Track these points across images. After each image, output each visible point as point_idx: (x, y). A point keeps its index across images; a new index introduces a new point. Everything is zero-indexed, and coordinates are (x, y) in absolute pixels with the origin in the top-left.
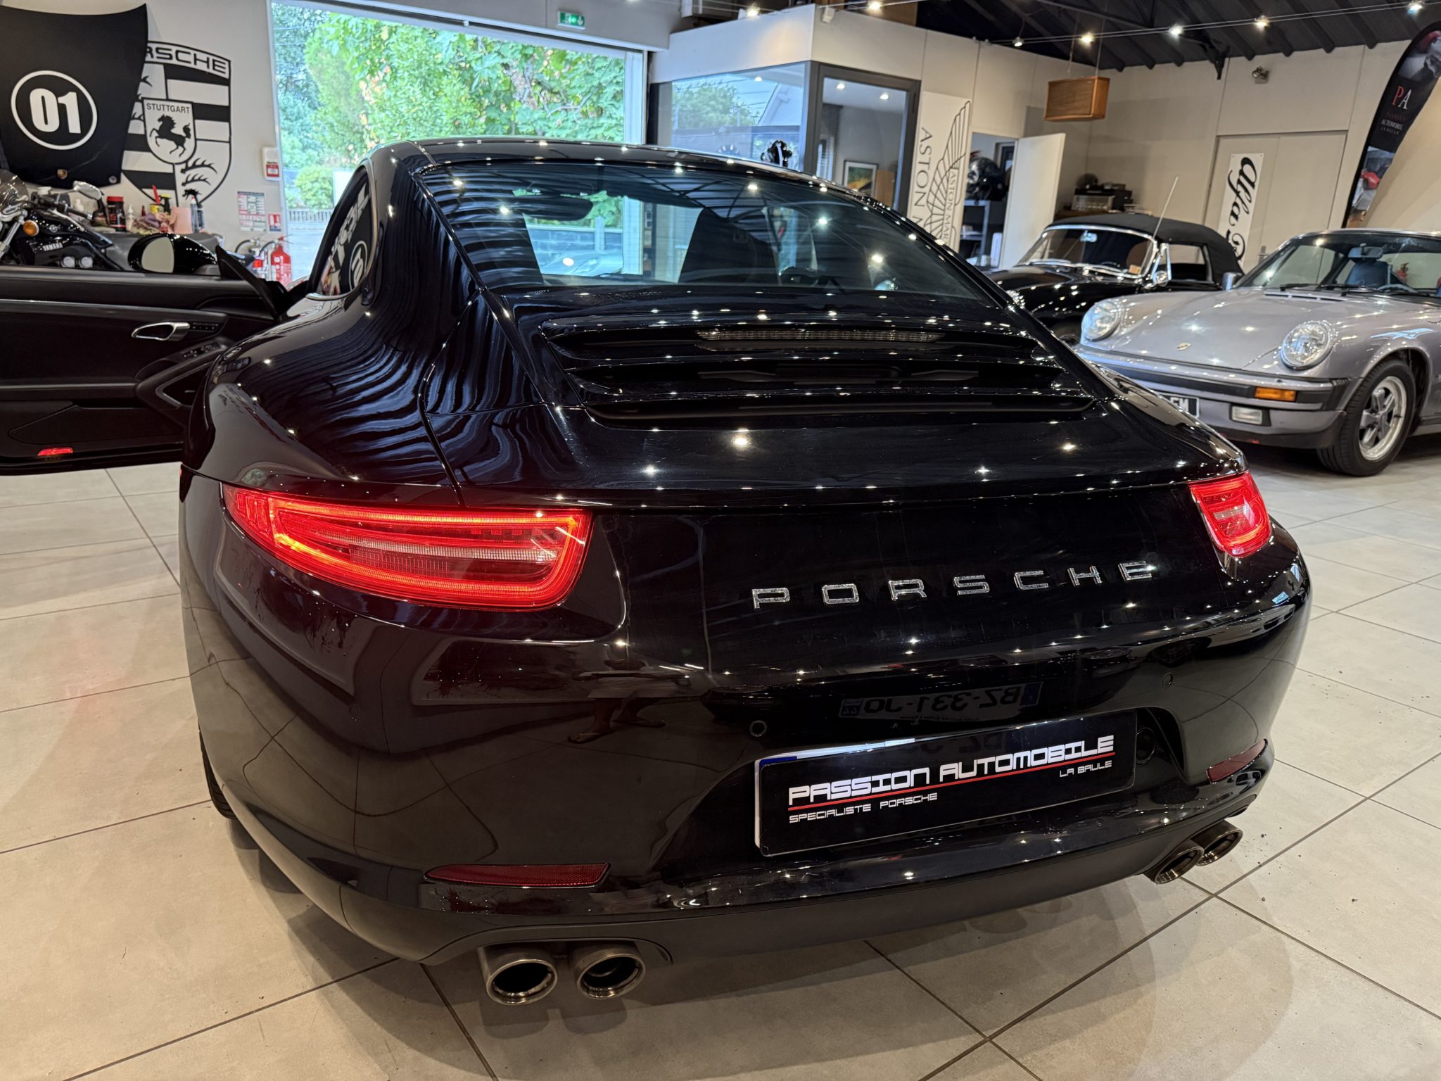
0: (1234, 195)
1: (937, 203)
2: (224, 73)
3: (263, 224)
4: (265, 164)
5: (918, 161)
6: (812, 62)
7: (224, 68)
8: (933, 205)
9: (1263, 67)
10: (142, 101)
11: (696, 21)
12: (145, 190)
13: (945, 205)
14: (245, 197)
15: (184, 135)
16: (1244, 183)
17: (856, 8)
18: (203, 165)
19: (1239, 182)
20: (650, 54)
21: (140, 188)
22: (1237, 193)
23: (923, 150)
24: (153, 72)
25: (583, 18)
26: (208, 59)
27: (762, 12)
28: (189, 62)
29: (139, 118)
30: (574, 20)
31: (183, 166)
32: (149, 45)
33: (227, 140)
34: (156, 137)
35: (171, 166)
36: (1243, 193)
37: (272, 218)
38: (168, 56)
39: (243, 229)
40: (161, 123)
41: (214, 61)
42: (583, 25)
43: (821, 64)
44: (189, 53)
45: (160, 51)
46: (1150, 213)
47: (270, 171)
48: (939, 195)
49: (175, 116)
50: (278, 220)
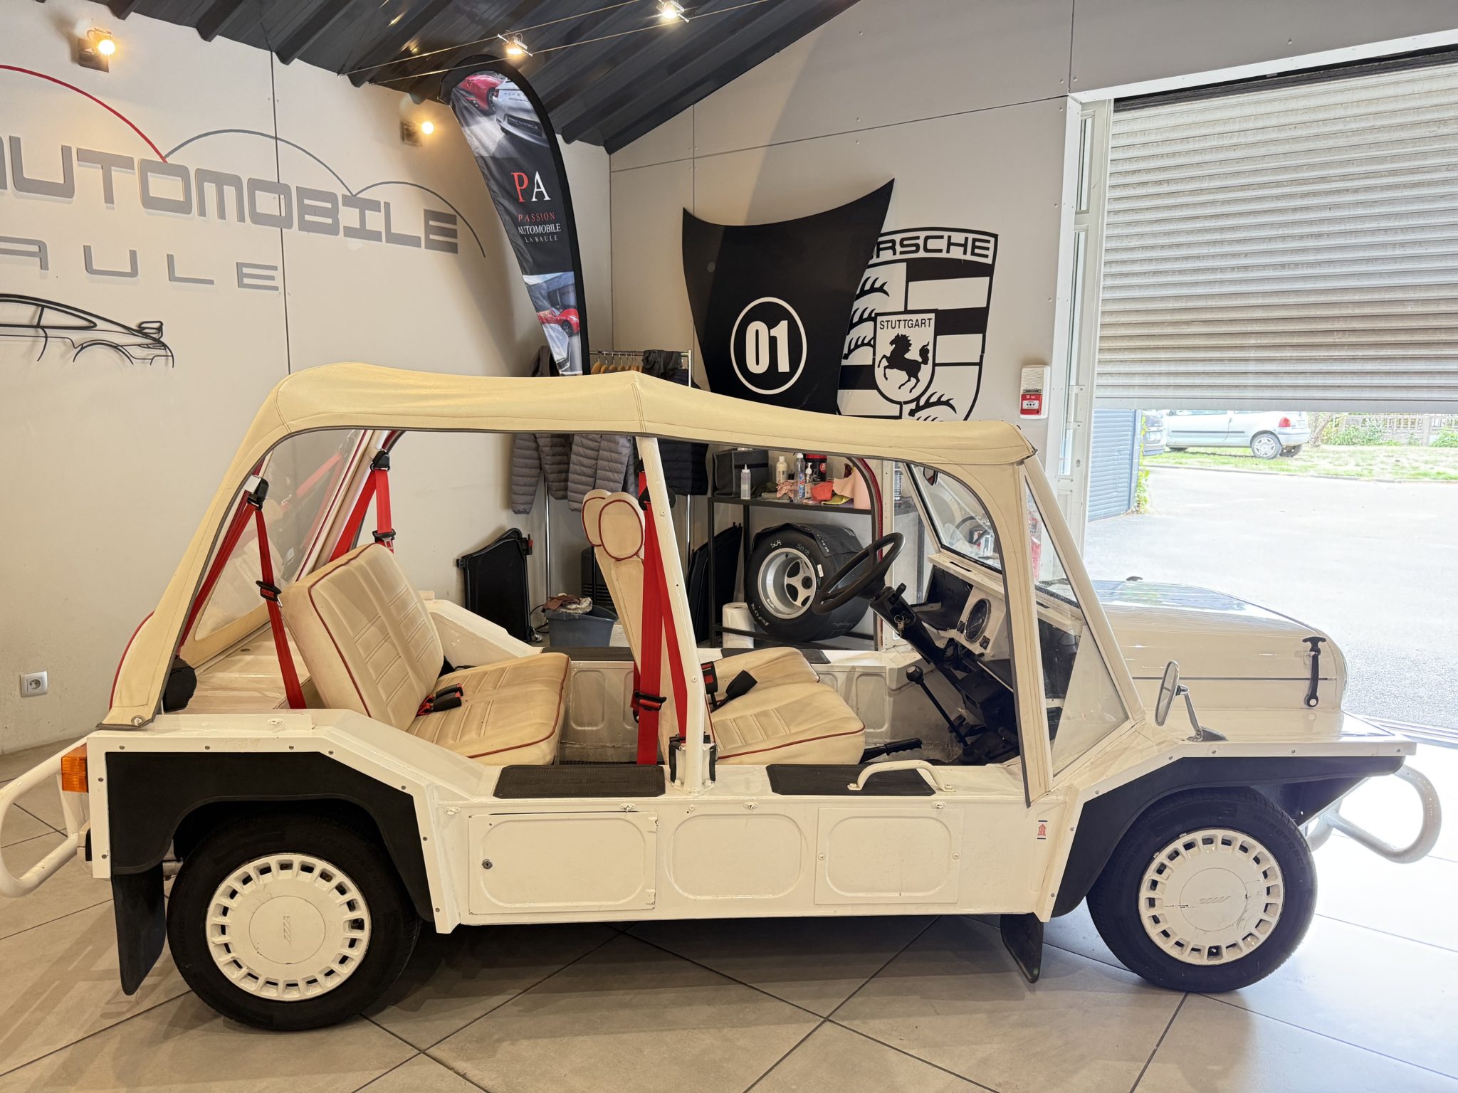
2: (986, 256)
4: (1022, 393)
7: (987, 249)
10: (874, 320)
15: (920, 360)
18: (939, 402)
24: (886, 276)
26: (966, 239)
28: (940, 251)
29: (869, 344)
31: (913, 406)
33: (978, 361)
34: (885, 368)
35: (898, 406)
38: (914, 248)
40: (894, 346)
41: (974, 240)
44: (942, 237)
45: (905, 243)
47: (1027, 404)
49: (912, 334)
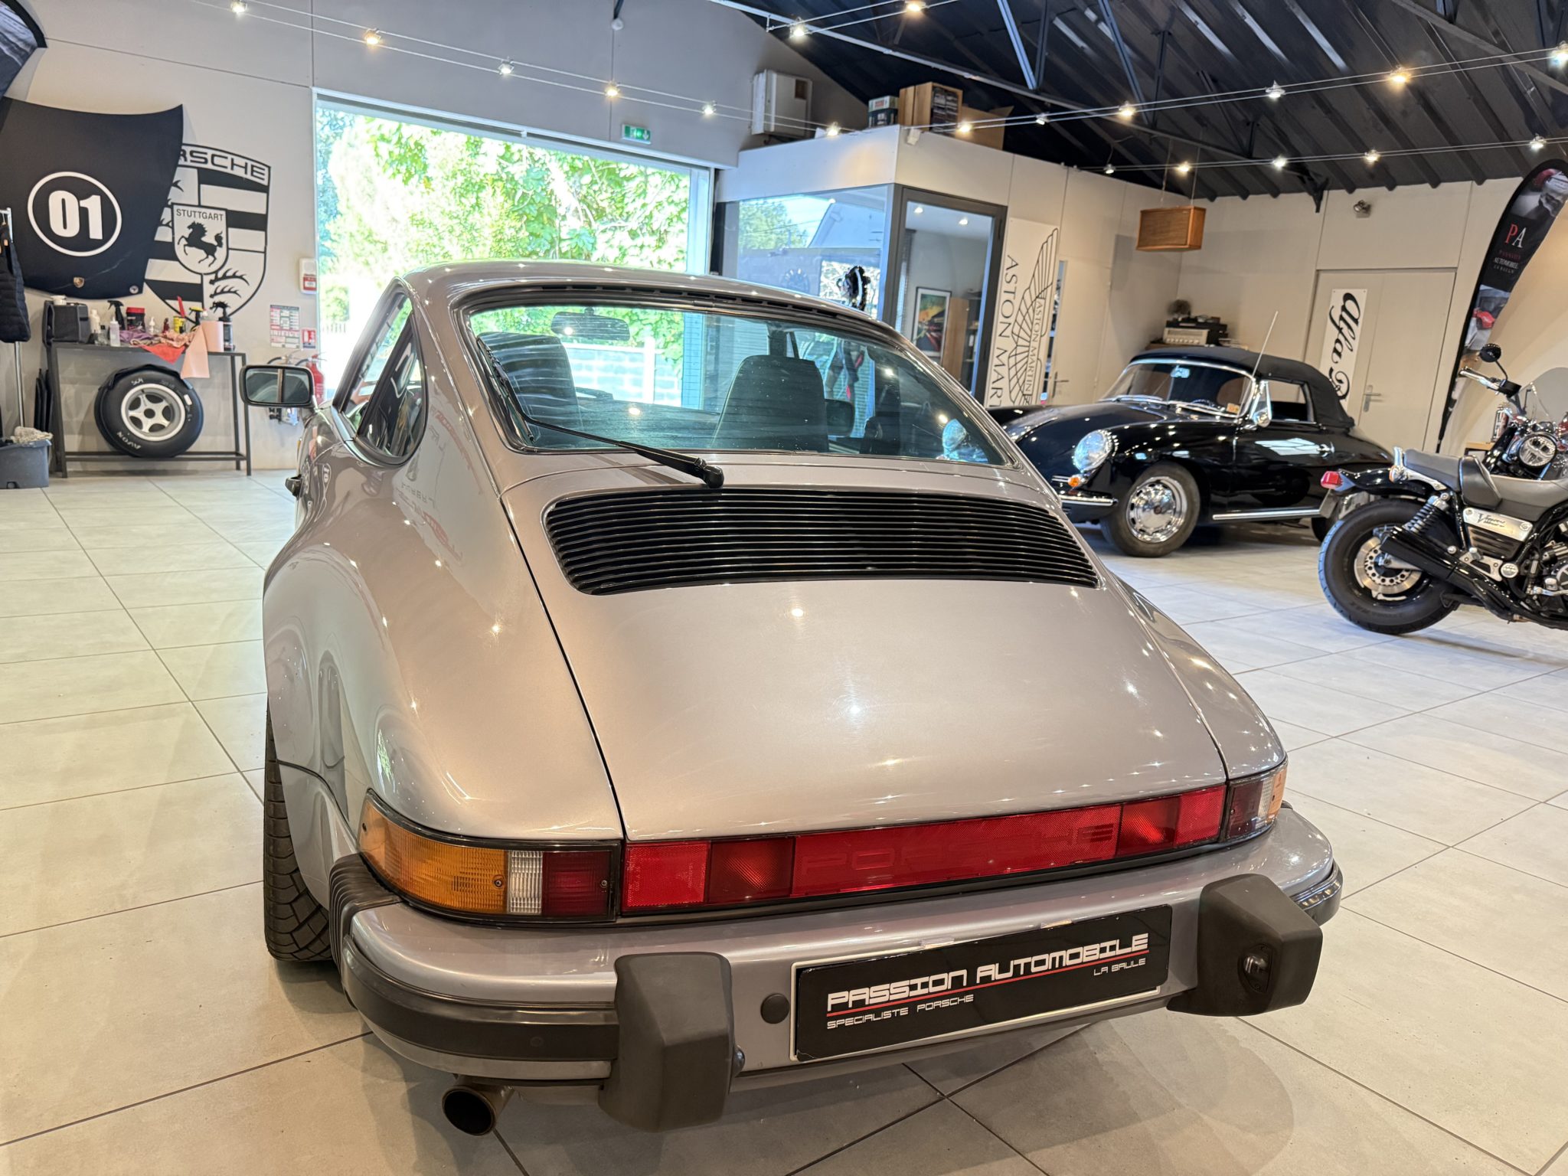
0: (1337, 331)
1: (1022, 334)
2: (263, 179)
3: (296, 341)
4: (302, 276)
5: (1004, 289)
6: (897, 185)
7: (263, 174)
8: (1018, 336)
9: (1365, 200)
10: (171, 207)
11: (767, 139)
12: (168, 301)
13: (1030, 337)
14: (278, 311)
15: (215, 243)
16: (1347, 320)
17: (942, 131)
18: (234, 276)
19: (1341, 318)
20: (717, 171)
21: (163, 300)
22: (1340, 330)
23: (1008, 279)
24: (186, 176)
25: (648, 132)
26: (246, 164)
27: (843, 131)
28: (226, 167)
29: (167, 225)
30: (639, 134)
31: (213, 277)
32: (183, 147)
33: (263, 250)
34: (185, 245)
35: (199, 276)
36: (1345, 330)
37: (306, 334)
38: (203, 160)
39: (273, 344)
40: (191, 230)
41: (253, 166)
42: (648, 139)
43: (904, 187)
44: (226, 158)
45: (195, 154)
46: (1246, 348)
47: (307, 284)
48: (1024, 326)
49: (207, 224)
50: (312, 336)
